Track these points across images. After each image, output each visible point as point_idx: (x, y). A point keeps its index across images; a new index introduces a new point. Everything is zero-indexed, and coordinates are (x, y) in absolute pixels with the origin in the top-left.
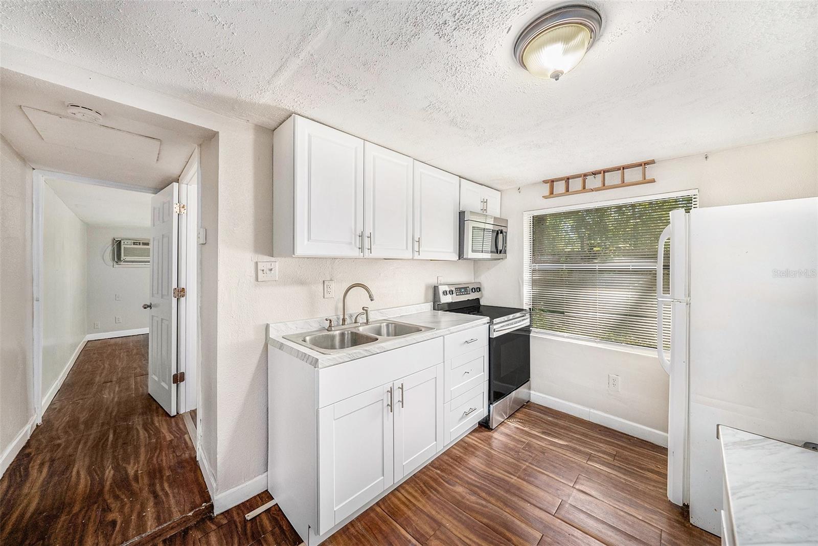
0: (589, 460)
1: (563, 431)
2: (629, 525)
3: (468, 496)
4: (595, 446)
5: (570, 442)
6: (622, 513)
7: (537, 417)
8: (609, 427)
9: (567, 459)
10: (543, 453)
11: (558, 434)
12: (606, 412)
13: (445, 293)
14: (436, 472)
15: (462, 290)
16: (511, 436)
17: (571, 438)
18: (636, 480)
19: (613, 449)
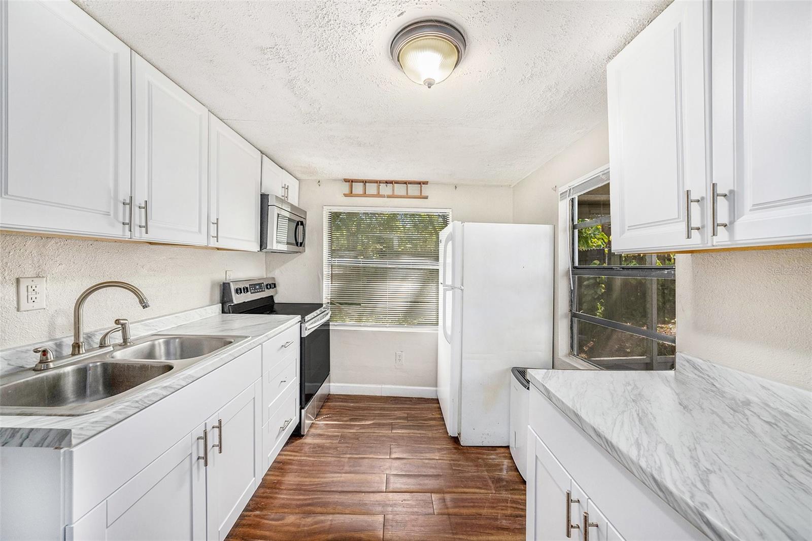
0: (392, 429)
1: (365, 412)
2: (433, 468)
3: (303, 522)
4: (392, 416)
5: (374, 419)
6: (427, 461)
7: (341, 406)
8: (395, 396)
9: (377, 436)
10: (358, 439)
11: (363, 416)
12: (394, 384)
13: (238, 291)
14: (254, 515)
15: (256, 286)
16: (324, 435)
17: (373, 416)
18: (426, 431)
19: (404, 413)
